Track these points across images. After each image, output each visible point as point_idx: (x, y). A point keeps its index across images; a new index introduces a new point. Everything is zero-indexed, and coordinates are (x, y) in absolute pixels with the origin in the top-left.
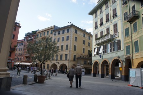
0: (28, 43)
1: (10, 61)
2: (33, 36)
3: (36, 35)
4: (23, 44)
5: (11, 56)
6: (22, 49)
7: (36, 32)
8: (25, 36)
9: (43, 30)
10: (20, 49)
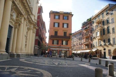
0: (85, 32)
1: (68, 49)
2: (89, 24)
3: (91, 22)
4: (81, 34)
5: (68, 44)
6: (81, 38)
7: (91, 18)
8: (82, 26)
9: (97, 14)
10: (79, 39)
